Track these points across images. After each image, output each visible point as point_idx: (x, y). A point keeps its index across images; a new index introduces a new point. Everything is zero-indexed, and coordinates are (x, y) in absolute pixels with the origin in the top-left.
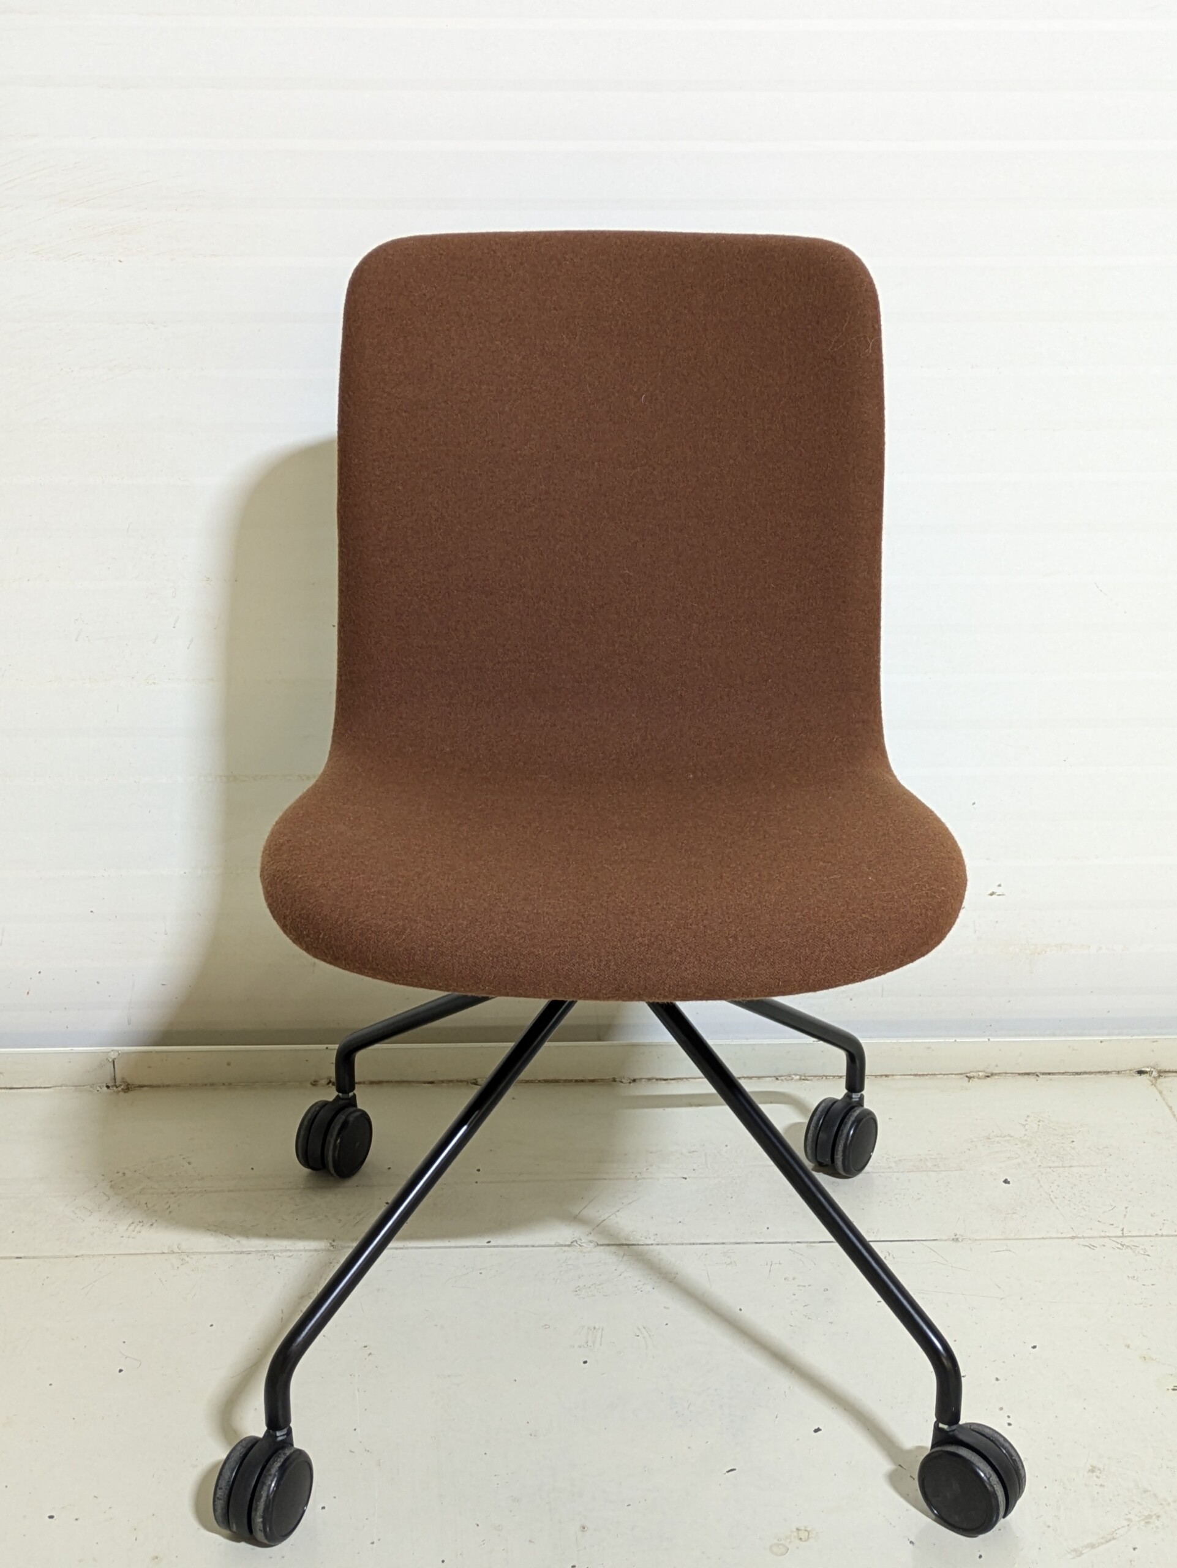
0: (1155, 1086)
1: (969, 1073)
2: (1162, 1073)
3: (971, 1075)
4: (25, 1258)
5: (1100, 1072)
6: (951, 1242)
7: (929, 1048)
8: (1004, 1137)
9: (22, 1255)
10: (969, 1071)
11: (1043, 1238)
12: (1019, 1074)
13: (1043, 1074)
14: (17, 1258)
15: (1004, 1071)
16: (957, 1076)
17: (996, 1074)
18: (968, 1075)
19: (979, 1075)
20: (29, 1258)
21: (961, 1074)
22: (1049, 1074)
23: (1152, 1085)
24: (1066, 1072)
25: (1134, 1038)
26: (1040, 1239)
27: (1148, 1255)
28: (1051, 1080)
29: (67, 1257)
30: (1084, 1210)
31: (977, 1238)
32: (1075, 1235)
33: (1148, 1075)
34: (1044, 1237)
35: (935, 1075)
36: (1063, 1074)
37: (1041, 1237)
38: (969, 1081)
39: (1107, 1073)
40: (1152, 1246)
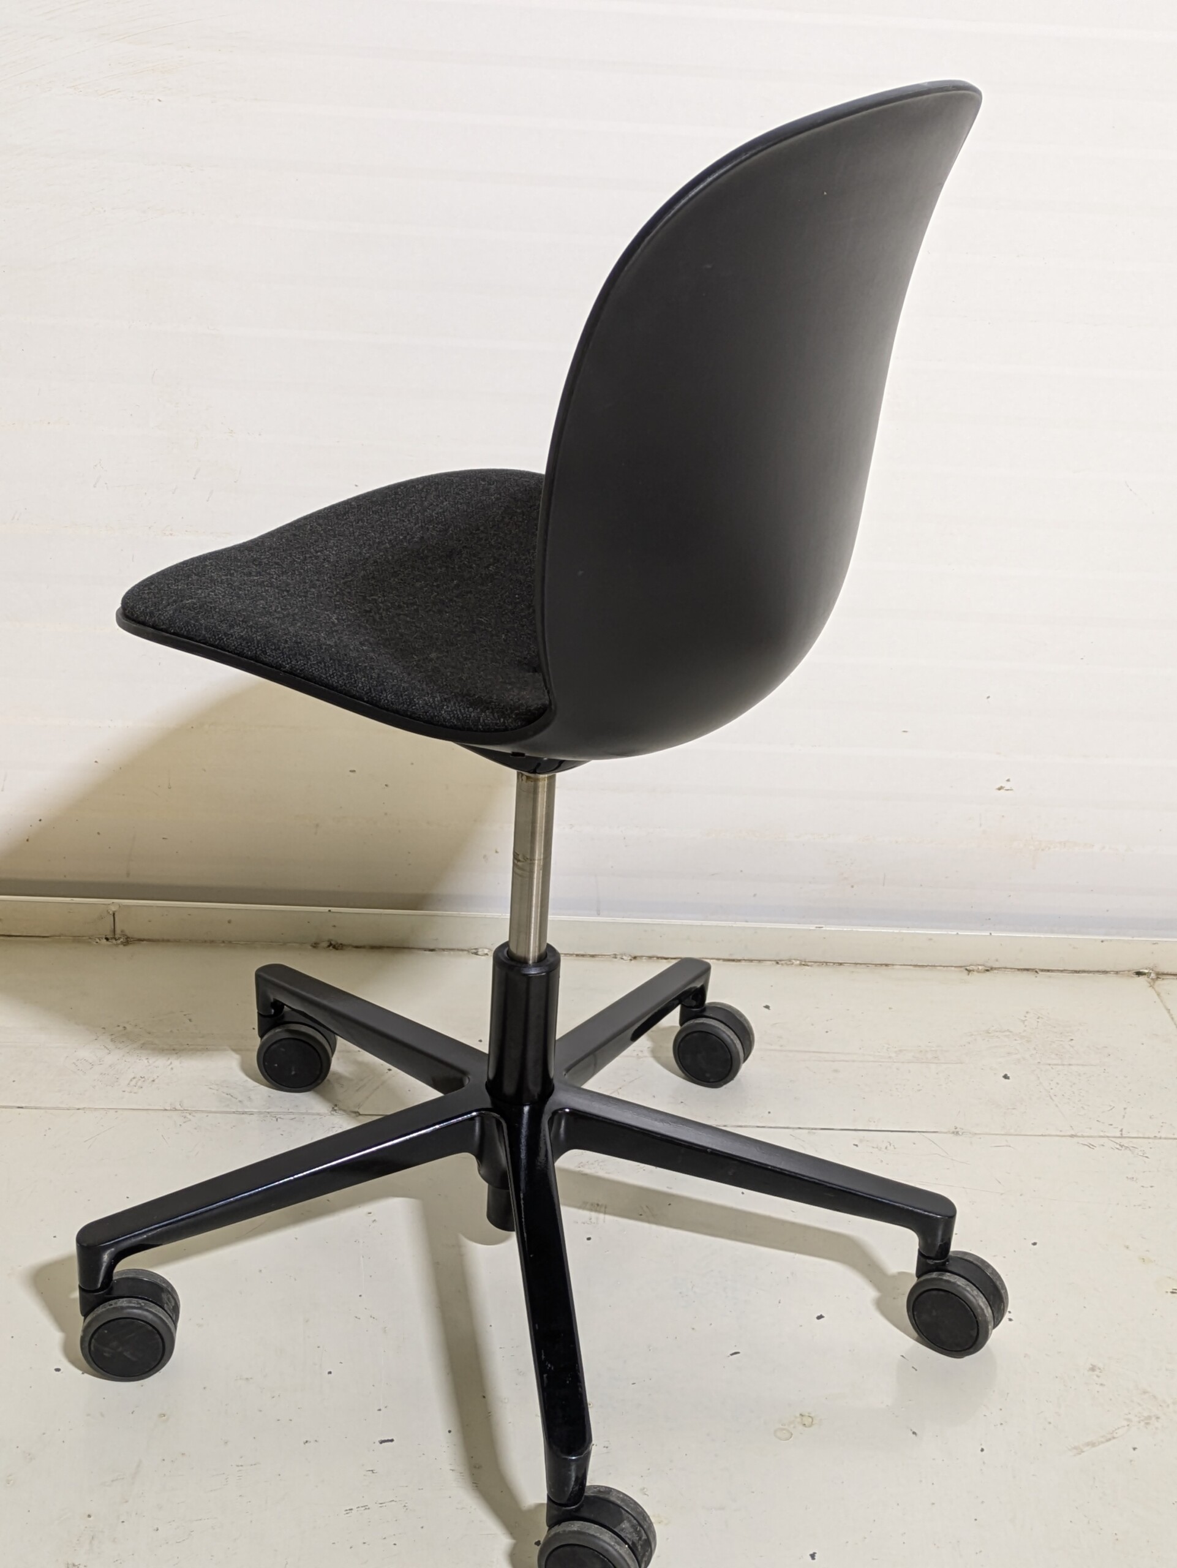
0: (1153, 988)
1: (969, 966)
2: (1160, 975)
3: (971, 968)
4: (26, 1108)
5: (1098, 972)
6: (953, 1135)
7: (930, 939)
8: (1004, 1032)
9: (23, 1105)
10: (969, 964)
11: (1042, 1135)
12: (1019, 970)
13: (1042, 970)
14: (19, 1107)
15: (1004, 966)
16: (956, 969)
17: (995, 969)
18: (968, 968)
19: (978, 969)
20: (31, 1108)
21: (961, 967)
22: (1048, 971)
23: (1151, 986)
24: (1065, 970)
25: (1135, 939)
26: (1040, 1136)
27: (1147, 1157)
28: (1050, 977)
29: (68, 1109)
30: (1082, 1108)
31: (977, 1132)
32: (1073, 1134)
33: (1146, 976)
34: (1044, 1134)
35: (934, 966)
36: (1062, 971)
37: (1040, 1134)
38: (969, 974)
39: (1105, 972)
40: (1151, 1148)
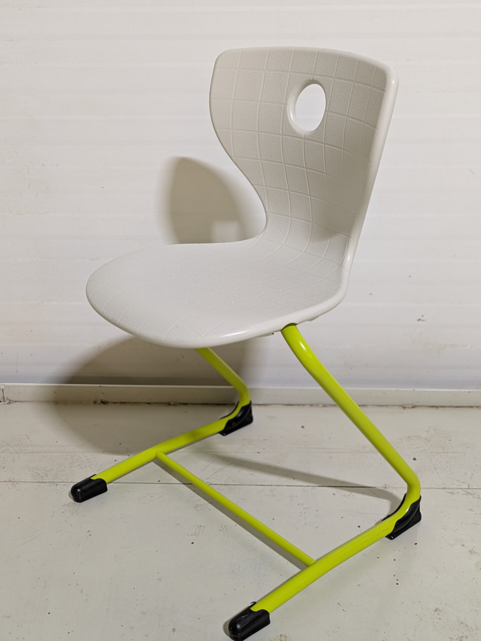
3: (406, 406)
5: (468, 407)
7: (385, 393)
8: (417, 437)
11: (429, 488)
12: (429, 406)
15: (422, 405)
16: (398, 407)
17: (417, 406)
18: (404, 406)
19: (409, 406)
22: (443, 407)
24: (451, 406)
28: (444, 410)
32: (444, 487)
35: (387, 406)
38: (404, 409)
